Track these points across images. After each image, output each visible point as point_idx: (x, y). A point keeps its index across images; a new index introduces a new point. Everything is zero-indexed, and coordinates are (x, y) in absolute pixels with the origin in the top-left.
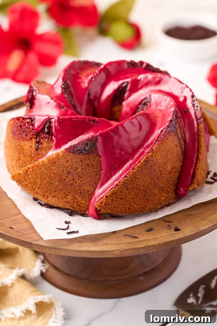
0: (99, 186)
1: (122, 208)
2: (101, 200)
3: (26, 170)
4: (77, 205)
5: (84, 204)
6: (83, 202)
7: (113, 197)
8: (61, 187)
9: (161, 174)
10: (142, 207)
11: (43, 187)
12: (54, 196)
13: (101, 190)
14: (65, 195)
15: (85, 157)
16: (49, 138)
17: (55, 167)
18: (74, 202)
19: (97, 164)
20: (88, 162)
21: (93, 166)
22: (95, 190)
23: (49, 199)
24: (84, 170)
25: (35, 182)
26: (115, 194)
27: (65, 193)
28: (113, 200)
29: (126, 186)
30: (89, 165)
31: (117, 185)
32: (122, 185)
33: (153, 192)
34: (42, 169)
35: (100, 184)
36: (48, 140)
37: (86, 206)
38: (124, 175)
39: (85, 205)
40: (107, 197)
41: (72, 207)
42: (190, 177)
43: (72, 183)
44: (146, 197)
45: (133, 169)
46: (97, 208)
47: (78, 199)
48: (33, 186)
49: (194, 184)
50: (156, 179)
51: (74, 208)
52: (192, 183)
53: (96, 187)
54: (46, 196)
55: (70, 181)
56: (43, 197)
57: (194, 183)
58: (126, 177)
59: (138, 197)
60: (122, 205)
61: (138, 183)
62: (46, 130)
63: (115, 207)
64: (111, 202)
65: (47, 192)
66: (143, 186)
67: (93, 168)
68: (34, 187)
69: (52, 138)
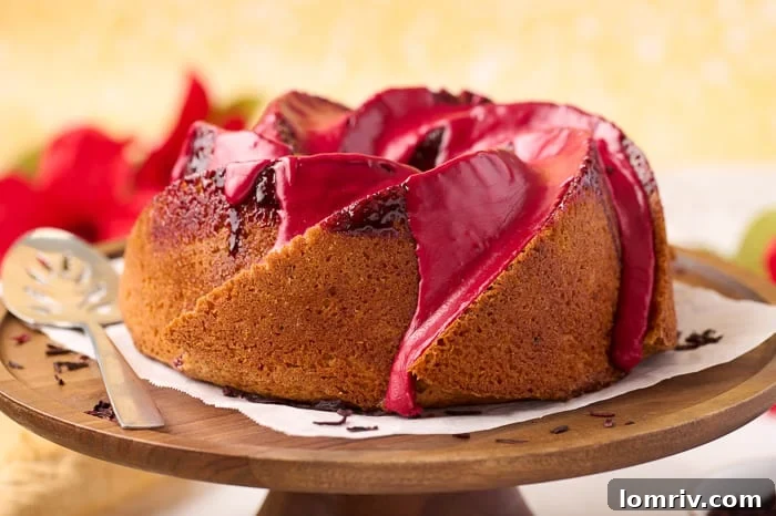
0: (414, 323)
1: (480, 376)
2: (427, 352)
3: (209, 303)
4: (355, 383)
5: (373, 380)
6: (371, 374)
7: (457, 344)
8: (308, 335)
9: (574, 294)
10: (532, 381)
11: (258, 343)
12: (289, 365)
13: (421, 332)
14: (320, 357)
15: (376, 244)
16: (267, 216)
17: (292, 277)
18: (346, 376)
19: (407, 263)
20: (384, 256)
21: (396, 268)
22: (403, 337)
23: (274, 375)
24: (374, 281)
25: (234, 332)
26: (461, 334)
27: (320, 351)
28: (458, 352)
29: (490, 314)
30: (385, 266)
31: (466, 311)
32: (481, 310)
33: (556, 339)
34: (256, 292)
35: (418, 317)
36: (266, 220)
37: (380, 384)
38: (484, 285)
39: (377, 382)
40: (441, 342)
41: (340, 389)
42: (646, 314)
43: (341, 321)
44: (541, 351)
45: (506, 268)
46: (416, 376)
47: (357, 366)
48: (227, 346)
49: (658, 330)
50: (564, 306)
51: (346, 392)
52: (650, 328)
53: (407, 328)
54: (265, 369)
55: (335, 315)
56: (259, 372)
57: (658, 325)
58: (491, 288)
59: (522, 350)
60: (482, 369)
61: (521, 310)
62: (259, 196)
63: (463, 372)
64: (454, 359)
65: (269, 354)
66: (533, 320)
67: (398, 275)
68: (232, 346)
69: (275, 214)
